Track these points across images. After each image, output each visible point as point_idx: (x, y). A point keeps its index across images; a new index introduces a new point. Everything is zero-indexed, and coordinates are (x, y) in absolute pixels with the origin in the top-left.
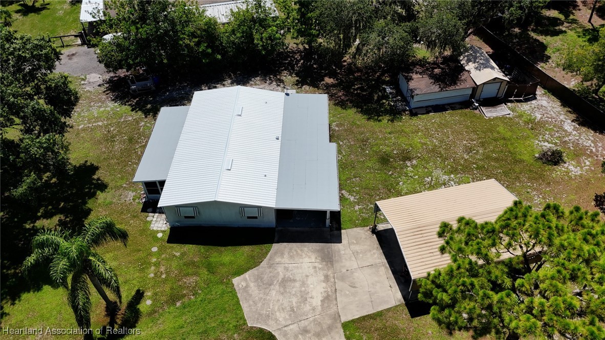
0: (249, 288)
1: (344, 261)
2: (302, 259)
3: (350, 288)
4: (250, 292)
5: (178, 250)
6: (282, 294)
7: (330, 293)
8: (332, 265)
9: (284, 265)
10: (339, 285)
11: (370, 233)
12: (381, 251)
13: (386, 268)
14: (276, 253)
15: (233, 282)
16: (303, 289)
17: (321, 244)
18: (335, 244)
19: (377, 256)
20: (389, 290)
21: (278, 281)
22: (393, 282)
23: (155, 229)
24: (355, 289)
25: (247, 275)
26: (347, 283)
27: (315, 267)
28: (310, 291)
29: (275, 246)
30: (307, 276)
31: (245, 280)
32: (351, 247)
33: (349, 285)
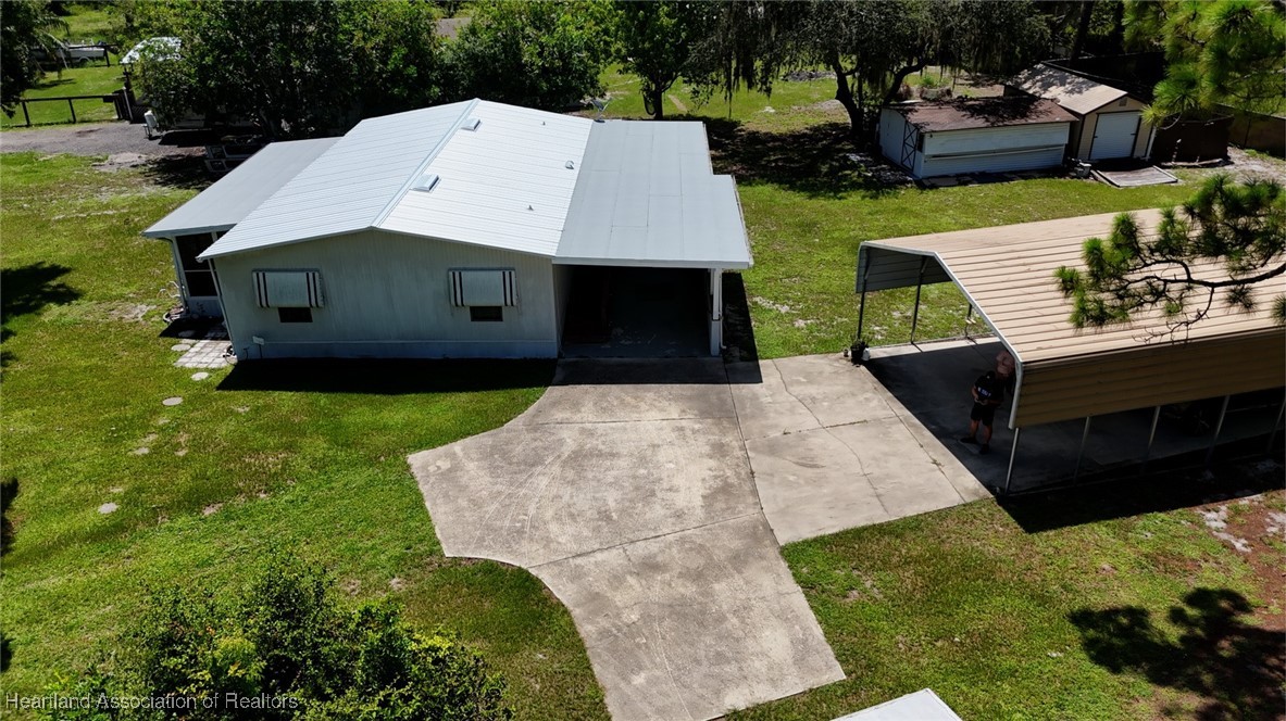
0: (459, 473)
1: (772, 415)
2: (639, 413)
3: (800, 468)
4: (464, 480)
5: (243, 402)
6: (572, 483)
7: (733, 480)
8: (737, 424)
9: (581, 425)
10: (760, 463)
11: (846, 364)
12: (890, 394)
13: (913, 425)
14: (554, 404)
15: (409, 461)
16: (642, 471)
17: (703, 385)
18: (741, 385)
20: (933, 470)
21: (559, 457)
22: (944, 455)
23: (188, 365)
24: (818, 471)
25: (457, 447)
26: (788, 458)
27: (682, 429)
28: (664, 475)
29: (553, 392)
30: (655, 446)
31: (453, 456)
32: (791, 389)
33: (797, 463)
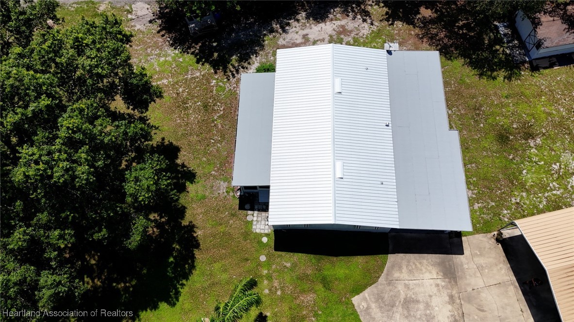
0: (371, 310)
1: (468, 277)
2: (423, 274)
3: (478, 311)
4: (373, 314)
5: (288, 259)
6: (406, 317)
7: (457, 318)
8: (456, 282)
9: (404, 282)
10: (467, 308)
11: (493, 241)
12: (509, 265)
13: (516, 287)
14: (393, 266)
15: (353, 302)
16: (428, 312)
17: (443, 255)
18: (456, 256)
19: (503, 272)
20: (520, 315)
21: (400, 301)
22: (525, 306)
23: (258, 231)
24: (484, 313)
25: (366, 293)
26: (475, 305)
27: (437, 285)
28: (435, 315)
29: (392, 258)
30: (430, 296)
31: (365, 299)
32: (474, 259)
33: (477, 308)
